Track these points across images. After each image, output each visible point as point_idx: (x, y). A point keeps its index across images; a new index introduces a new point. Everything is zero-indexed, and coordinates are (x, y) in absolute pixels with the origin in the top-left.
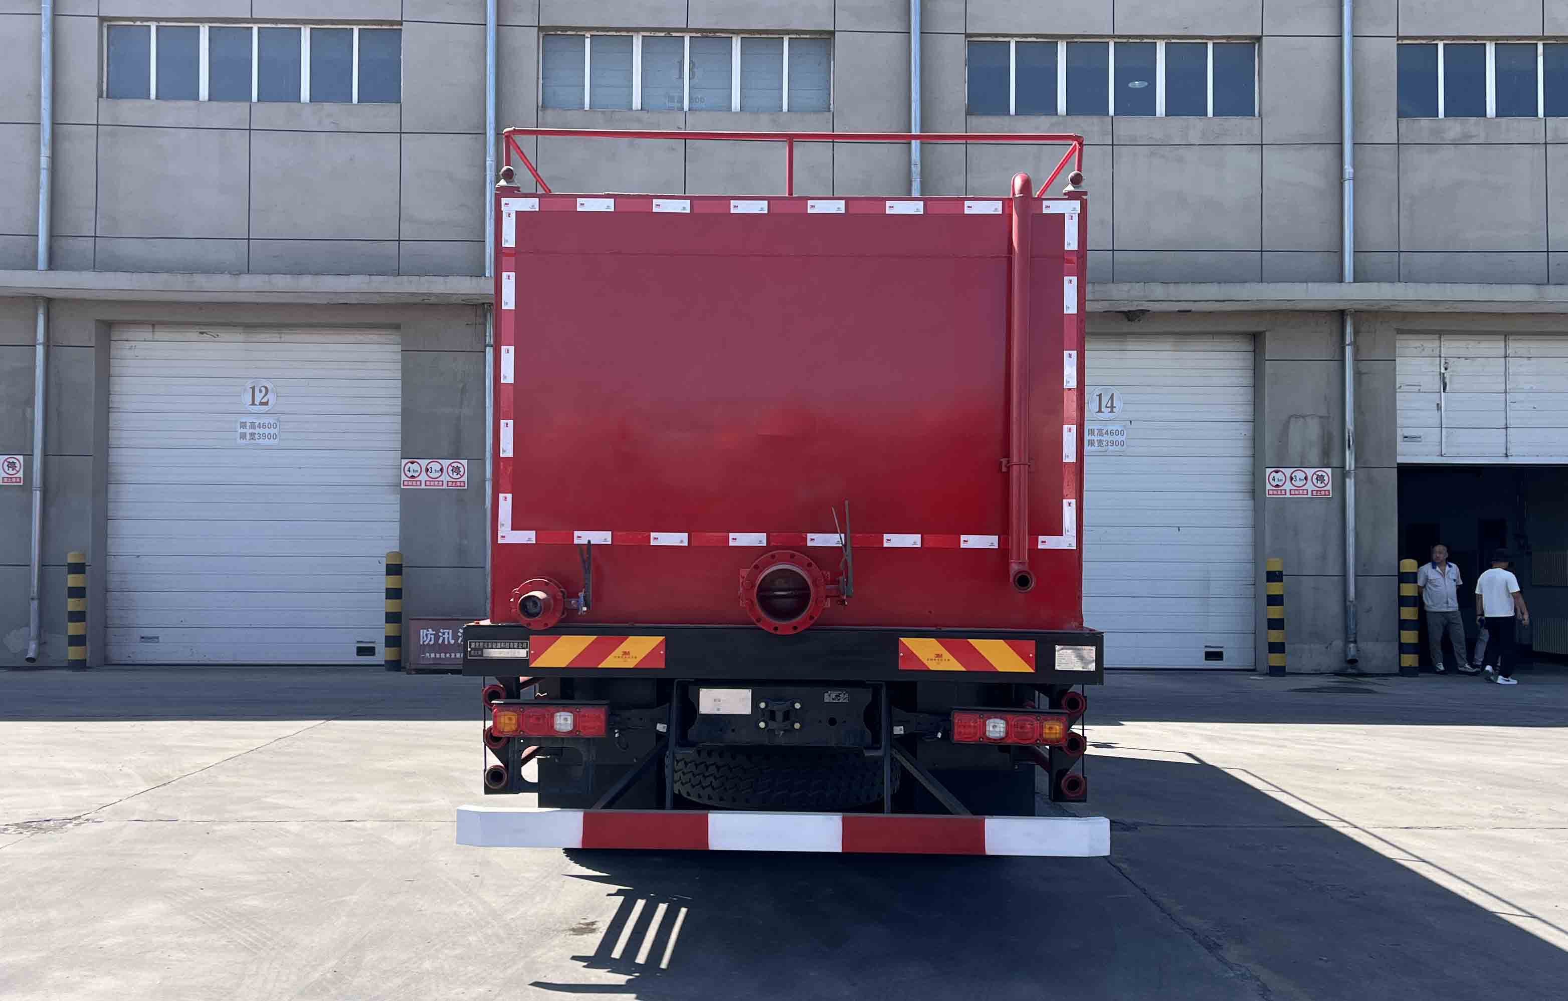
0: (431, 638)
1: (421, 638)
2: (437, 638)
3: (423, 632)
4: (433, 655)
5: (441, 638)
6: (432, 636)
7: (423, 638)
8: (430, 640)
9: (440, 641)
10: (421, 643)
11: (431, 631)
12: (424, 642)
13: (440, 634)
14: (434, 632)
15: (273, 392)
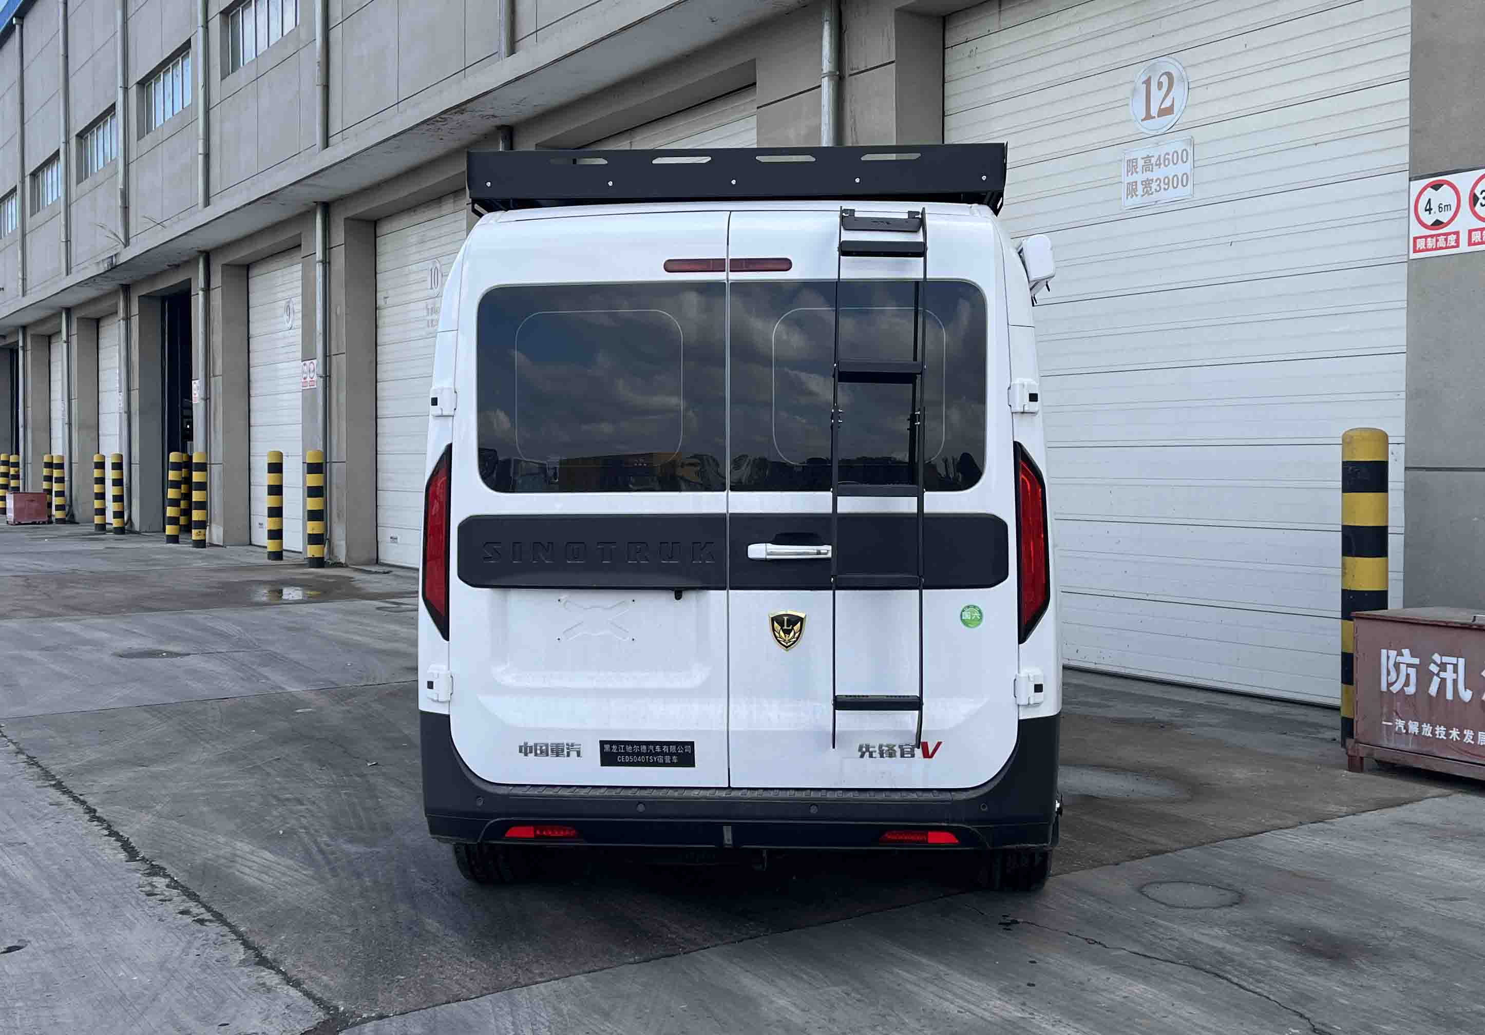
0: (1408, 675)
1: (1384, 672)
2: (1424, 677)
3: (1388, 657)
4: (1413, 727)
5: (1436, 681)
6: (1412, 672)
7: (1388, 673)
8: (1407, 684)
9: (1433, 690)
10: (1384, 687)
11: (1407, 657)
12: (1390, 685)
13: (1434, 668)
14: (1416, 661)
15: (1182, 80)
